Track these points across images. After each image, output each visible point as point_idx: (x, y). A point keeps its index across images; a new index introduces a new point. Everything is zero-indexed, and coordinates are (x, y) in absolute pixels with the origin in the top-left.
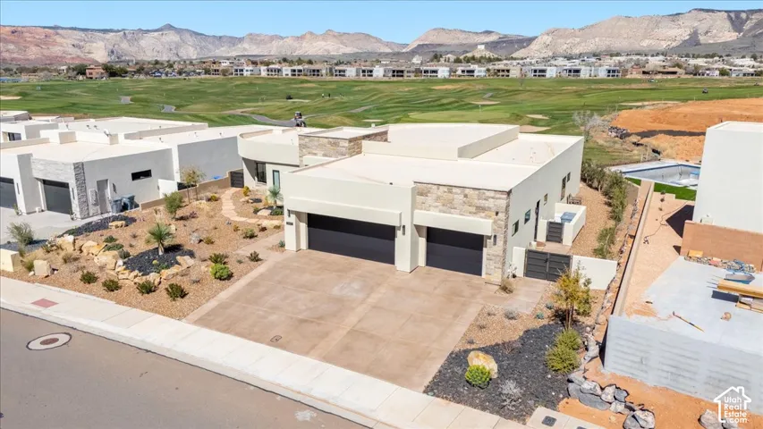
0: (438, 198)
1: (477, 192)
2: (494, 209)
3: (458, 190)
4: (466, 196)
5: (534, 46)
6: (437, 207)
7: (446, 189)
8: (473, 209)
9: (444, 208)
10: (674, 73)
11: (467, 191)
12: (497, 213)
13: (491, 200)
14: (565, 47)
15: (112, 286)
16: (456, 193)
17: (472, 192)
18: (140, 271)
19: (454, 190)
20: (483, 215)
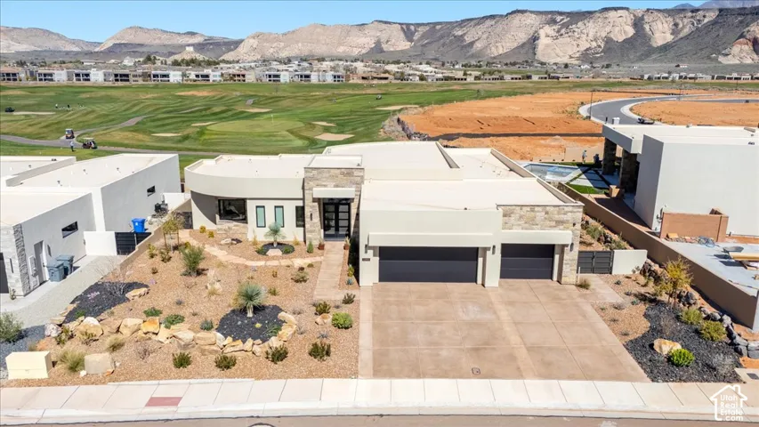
0: (521, 217)
1: (557, 208)
2: (572, 221)
3: (540, 209)
4: (547, 213)
5: (242, 49)
6: (519, 225)
7: (528, 209)
8: (554, 224)
9: (527, 225)
10: (386, 78)
11: (548, 208)
12: (574, 225)
13: (569, 214)
14: (271, 50)
15: (225, 364)
16: (538, 212)
17: (552, 209)
18: (254, 339)
19: (536, 209)
20: (562, 227)
